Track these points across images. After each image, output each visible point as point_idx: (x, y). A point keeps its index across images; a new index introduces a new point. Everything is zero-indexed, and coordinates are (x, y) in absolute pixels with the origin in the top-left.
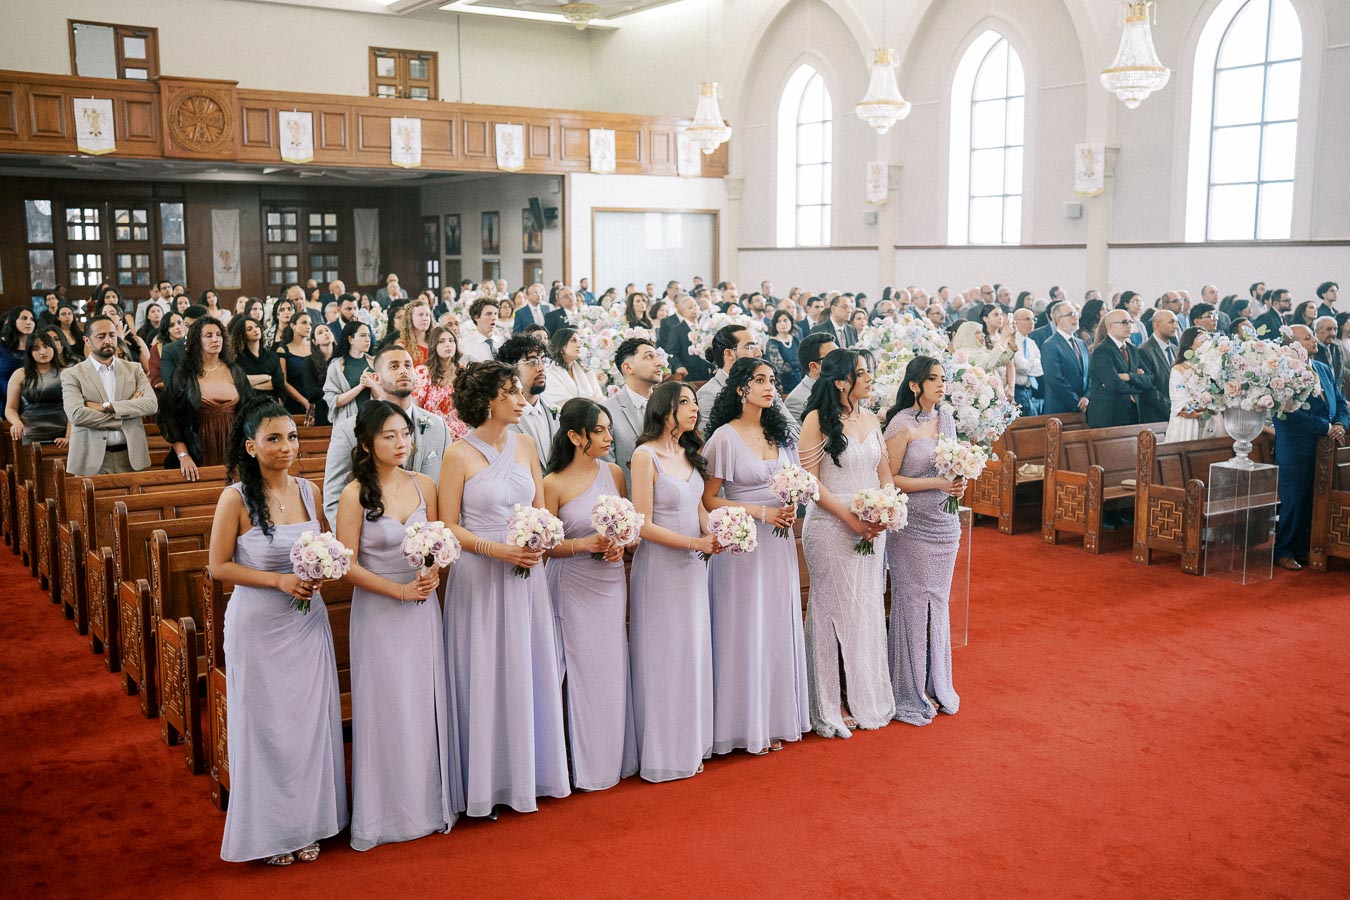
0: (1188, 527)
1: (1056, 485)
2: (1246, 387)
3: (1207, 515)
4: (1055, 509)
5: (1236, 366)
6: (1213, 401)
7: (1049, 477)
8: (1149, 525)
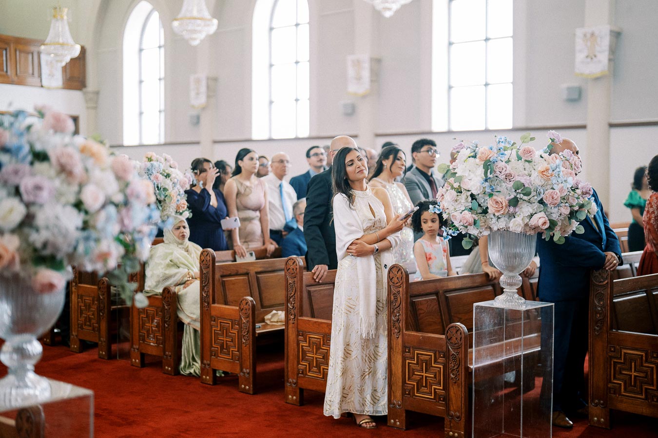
0: (451, 381)
1: (298, 335)
2: (515, 202)
3: (473, 367)
4: (298, 363)
5: (502, 177)
6: (475, 223)
7: (290, 326)
8: (404, 382)
